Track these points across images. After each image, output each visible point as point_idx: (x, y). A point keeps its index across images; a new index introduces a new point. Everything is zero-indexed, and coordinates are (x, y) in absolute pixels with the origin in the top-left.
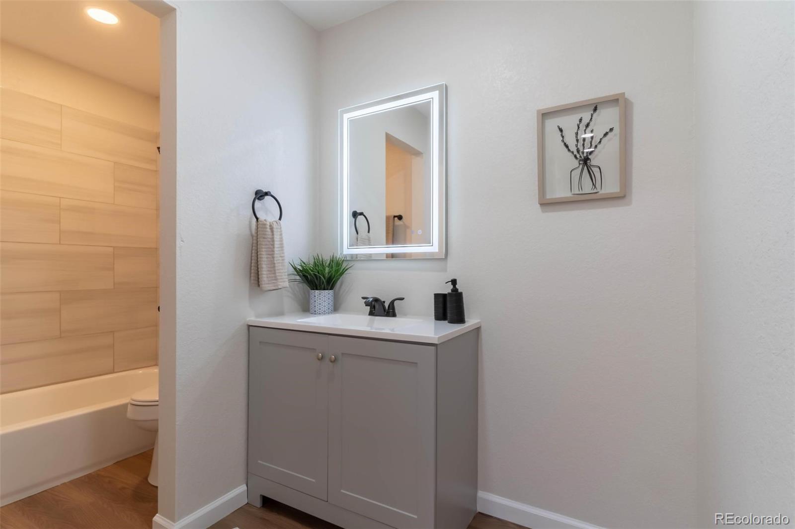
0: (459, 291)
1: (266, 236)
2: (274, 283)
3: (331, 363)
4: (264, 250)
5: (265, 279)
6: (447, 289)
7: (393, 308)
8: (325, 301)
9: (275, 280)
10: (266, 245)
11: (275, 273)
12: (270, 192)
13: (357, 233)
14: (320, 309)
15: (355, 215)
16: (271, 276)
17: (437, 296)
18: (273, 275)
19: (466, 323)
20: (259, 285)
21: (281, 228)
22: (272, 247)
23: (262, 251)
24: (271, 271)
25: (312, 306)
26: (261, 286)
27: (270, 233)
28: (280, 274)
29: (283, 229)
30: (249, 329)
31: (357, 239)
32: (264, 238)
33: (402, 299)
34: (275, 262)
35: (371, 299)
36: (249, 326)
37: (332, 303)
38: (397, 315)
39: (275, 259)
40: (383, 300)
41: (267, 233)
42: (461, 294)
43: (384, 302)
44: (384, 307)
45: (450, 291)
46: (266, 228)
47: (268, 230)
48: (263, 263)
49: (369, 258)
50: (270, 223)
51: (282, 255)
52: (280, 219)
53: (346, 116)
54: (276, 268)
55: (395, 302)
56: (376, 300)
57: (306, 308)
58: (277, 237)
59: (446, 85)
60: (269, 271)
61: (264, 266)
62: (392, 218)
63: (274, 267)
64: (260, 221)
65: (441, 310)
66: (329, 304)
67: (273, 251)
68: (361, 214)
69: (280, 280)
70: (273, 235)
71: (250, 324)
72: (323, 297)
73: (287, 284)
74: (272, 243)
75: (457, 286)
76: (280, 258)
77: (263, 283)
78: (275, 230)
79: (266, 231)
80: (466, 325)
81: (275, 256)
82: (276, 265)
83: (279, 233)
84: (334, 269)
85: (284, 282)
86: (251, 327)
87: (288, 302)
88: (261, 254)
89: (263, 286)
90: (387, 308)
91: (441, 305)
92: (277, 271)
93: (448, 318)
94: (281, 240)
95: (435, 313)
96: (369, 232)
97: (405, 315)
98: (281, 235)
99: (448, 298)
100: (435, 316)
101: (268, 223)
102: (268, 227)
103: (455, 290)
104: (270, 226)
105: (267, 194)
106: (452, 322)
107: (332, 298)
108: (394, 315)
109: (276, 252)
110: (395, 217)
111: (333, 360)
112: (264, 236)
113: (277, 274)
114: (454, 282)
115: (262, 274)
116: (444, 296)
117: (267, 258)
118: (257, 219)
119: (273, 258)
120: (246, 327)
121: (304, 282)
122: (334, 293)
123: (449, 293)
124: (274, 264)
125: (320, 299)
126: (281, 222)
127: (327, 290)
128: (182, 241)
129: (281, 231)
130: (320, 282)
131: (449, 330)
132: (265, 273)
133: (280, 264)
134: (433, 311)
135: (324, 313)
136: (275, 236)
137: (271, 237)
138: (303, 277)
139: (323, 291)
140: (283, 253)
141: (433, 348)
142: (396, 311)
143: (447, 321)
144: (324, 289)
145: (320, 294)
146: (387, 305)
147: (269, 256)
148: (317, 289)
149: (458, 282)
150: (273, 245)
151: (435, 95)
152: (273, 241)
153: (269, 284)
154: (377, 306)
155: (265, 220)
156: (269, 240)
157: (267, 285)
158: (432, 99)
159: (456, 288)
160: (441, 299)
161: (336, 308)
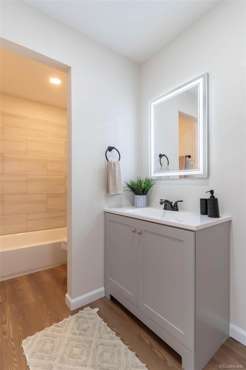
0: (216, 197)
1: (112, 169)
2: (115, 191)
3: (138, 235)
4: (111, 175)
5: (111, 190)
6: (208, 196)
7: (177, 206)
8: (141, 201)
9: (116, 190)
10: (112, 173)
11: (116, 187)
12: (114, 147)
13: (161, 166)
14: (139, 205)
15: (161, 156)
16: (114, 188)
17: (202, 200)
18: (115, 188)
19: (220, 218)
20: (108, 193)
21: (119, 165)
22: (114, 174)
23: (110, 176)
24: (114, 186)
25: (136, 203)
26: (109, 193)
27: (113, 167)
28: (118, 187)
29: (120, 165)
30: (105, 213)
31: (161, 168)
32: (111, 169)
33: (182, 201)
34: (116, 181)
35: (164, 201)
36: (105, 212)
37: (146, 202)
38: (179, 210)
39: (116, 180)
40: (171, 202)
41: (112, 167)
42: (217, 199)
43: (172, 203)
44: (171, 205)
45: (209, 198)
46: (112, 165)
47: (113, 165)
48: (110, 182)
49: (168, 178)
50: (114, 162)
51: (120, 178)
52: (119, 160)
53: (153, 104)
54: (117, 184)
55: (178, 203)
56: (167, 201)
57: (133, 204)
58: (117, 169)
59: (207, 73)
60: (113, 185)
61: (111, 183)
62: (185, 157)
63: (116, 183)
64: (109, 161)
65: (204, 209)
66: (144, 202)
67: (115, 176)
68: (164, 155)
69: (118, 190)
70: (115, 168)
71: (106, 211)
72: (141, 199)
73: (122, 192)
74: (114, 172)
75: (214, 194)
76: (119, 179)
77: (110, 191)
78: (116, 165)
79: (111, 166)
80: (220, 219)
81: (116, 178)
82: (117, 183)
83: (118, 167)
84: (146, 184)
85: (121, 191)
86: (106, 213)
87: (125, 201)
88: (109, 178)
89: (110, 193)
90: (173, 205)
91: (204, 206)
92: (117, 186)
93: (208, 214)
94: (120, 170)
95: (201, 210)
96: (168, 165)
97: (184, 210)
98: (119, 168)
99: (208, 202)
100: (201, 212)
101: (113, 162)
102: (113, 164)
103: (213, 197)
104: (114, 163)
105: (113, 148)
106: (210, 216)
107: (145, 200)
108: (177, 210)
109: (116, 176)
110: (186, 156)
111: (139, 233)
112: (110, 169)
113: (117, 187)
114: (212, 192)
115: (110, 187)
116: (206, 200)
117: (112, 179)
118: (108, 160)
119: (115, 179)
120: (104, 213)
121: (132, 191)
122: (147, 197)
123: (208, 199)
124: (116, 182)
125: (139, 200)
126: (120, 161)
127: (143, 195)
128: (74, 172)
129: (119, 166)
130: (139, 191)
131: (208, 221)
132: (111, 186)
133: (119, 182)
134: (200, 209)
135: (141, 207)
136: (116, 168)
137: (114, 169)
138: (131, 189)
139: (141, 196)
140: (120, 177)
141: (193, 233)
142: (178, 208)
143: (207, 216)
144: (141, 195)
145: (139, 197)
146: (173, 204)
147: (113, 178)
148: (138, 195)
149: (214, 192)
150: (115, 173)
151: (201, 81)
152: (115, 171)
153: (113, 192)
154: (168, 205)
155: (112, 161)
156: (113, 170)
157: (112, 193)
158: (198, 84)
159: (213, 196)
160: (204, 202)
161: (148, 204)
